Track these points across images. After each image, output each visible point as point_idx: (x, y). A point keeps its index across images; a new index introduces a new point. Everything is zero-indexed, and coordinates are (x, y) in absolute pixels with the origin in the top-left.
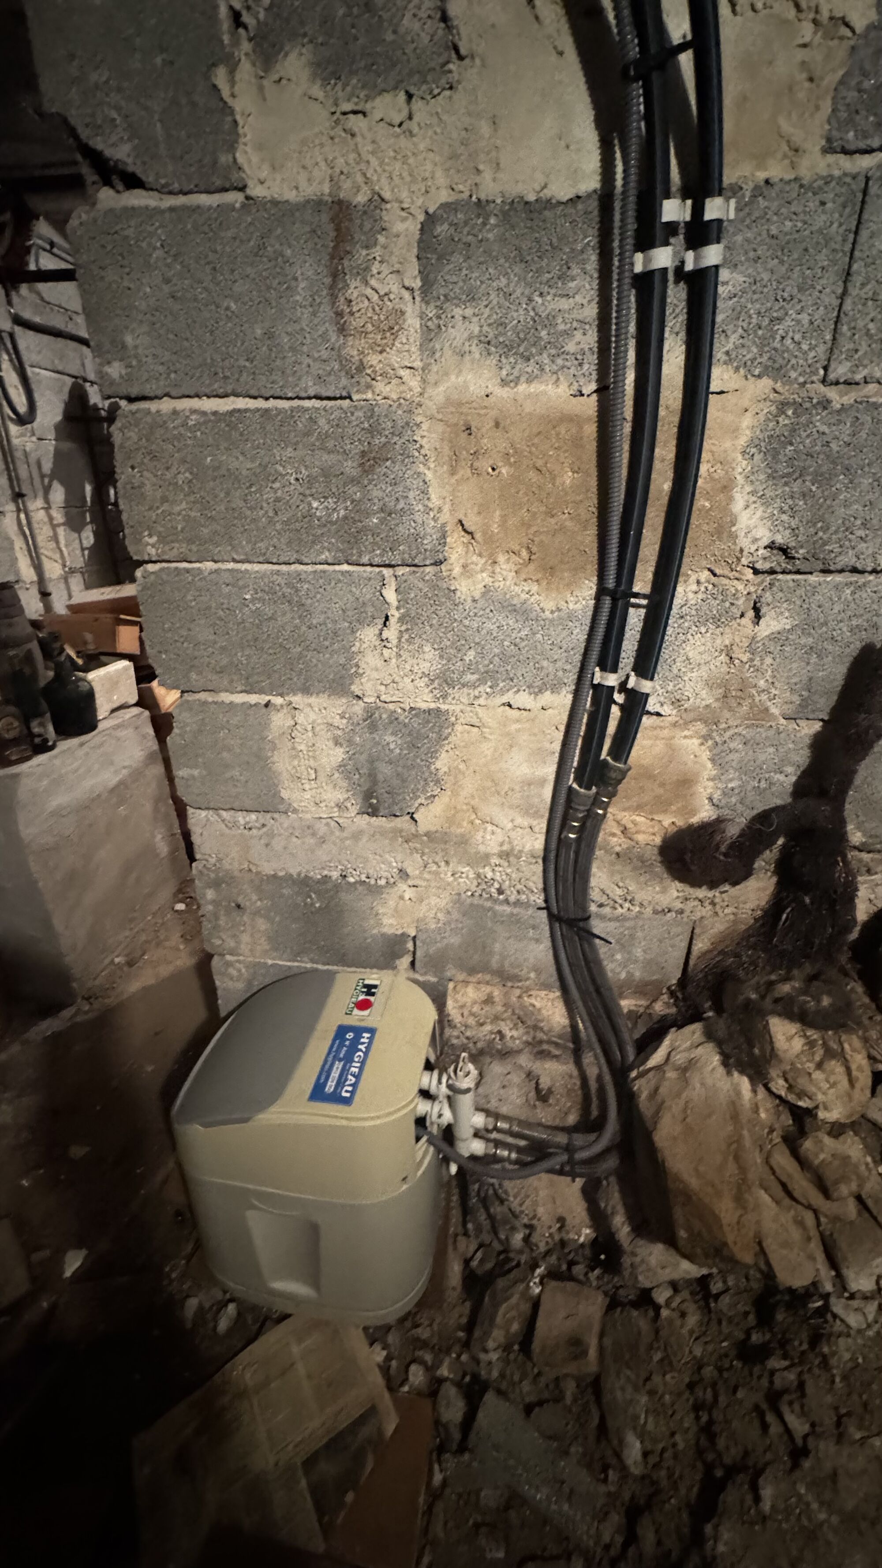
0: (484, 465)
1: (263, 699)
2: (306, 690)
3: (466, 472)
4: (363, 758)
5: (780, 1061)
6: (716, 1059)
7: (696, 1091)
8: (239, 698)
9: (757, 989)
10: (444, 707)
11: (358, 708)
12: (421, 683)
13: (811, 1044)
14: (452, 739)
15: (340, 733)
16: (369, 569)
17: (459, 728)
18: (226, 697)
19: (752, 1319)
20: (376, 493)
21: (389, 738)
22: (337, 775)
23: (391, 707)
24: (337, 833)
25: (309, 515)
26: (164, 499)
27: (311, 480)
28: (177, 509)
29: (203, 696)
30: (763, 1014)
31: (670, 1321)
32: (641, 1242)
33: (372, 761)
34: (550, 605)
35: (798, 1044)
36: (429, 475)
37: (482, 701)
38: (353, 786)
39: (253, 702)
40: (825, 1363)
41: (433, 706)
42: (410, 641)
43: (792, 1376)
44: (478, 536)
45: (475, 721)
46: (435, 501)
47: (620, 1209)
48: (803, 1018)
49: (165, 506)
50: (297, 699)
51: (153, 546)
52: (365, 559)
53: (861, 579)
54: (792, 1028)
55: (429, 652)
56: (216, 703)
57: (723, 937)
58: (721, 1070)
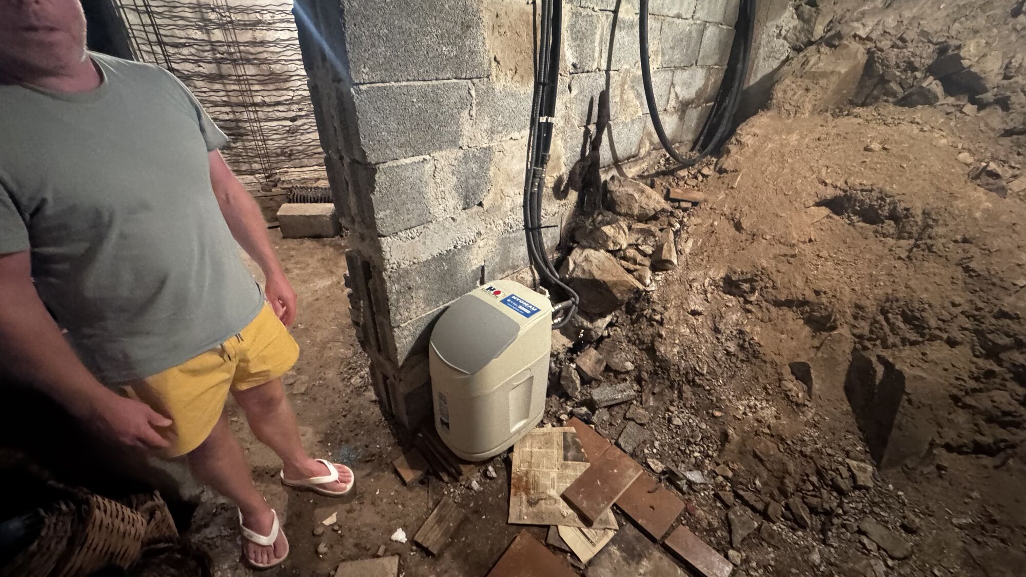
0: (502, 31)
1: (421, 158)
2: (441, 149)
3: (496, 34)
4: (462, 179)
5: (610, 238)
6: (592, 251)
7: (595, 262)
8: (408, 161)
9: (590, 225)
10: (491, 145)
11: (461, 153)
12: (484, 135)
13: (614, 229)
14: (495, 160)
15: (454, 168)
16: (465, 81)
17: (497, 153)
18: (403, 161)
19: (629, 316)
20: (467, 43)
21: (473, 166)
22: (453, 191)
23: (473, 149)
24: (454, 224)
25: (441, 54)
26: (373, 45)
27: (442, 35)
28: (379, 51)
29: (390, 163)
30: (599, 229)
31: (614, 334)
32: (594, 323)
33: (467, 178)
34: (522, 92)
35: (612, 230)
36: (486, 35)
37: (504, 139)
38: (460, 194)
39: (416, 161)
40: (653, 302)
41: (488, 145)
42: (480, 114)
43: (650, 311)
44: (501, 63)
45: (502, 149)
46: (487, 47)
47: (583, 320)
48: (608, 223)
49: (374, 49)
50: (436, 154)
51: (366, 74)
52: (463, 76)
53: (589, 74)
54: (609, 227)
55: (487, 120)
56: (398, 166)
57: (569, 218)
58: (596, 252)
